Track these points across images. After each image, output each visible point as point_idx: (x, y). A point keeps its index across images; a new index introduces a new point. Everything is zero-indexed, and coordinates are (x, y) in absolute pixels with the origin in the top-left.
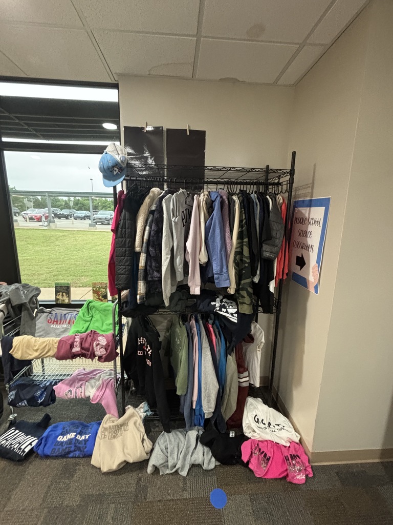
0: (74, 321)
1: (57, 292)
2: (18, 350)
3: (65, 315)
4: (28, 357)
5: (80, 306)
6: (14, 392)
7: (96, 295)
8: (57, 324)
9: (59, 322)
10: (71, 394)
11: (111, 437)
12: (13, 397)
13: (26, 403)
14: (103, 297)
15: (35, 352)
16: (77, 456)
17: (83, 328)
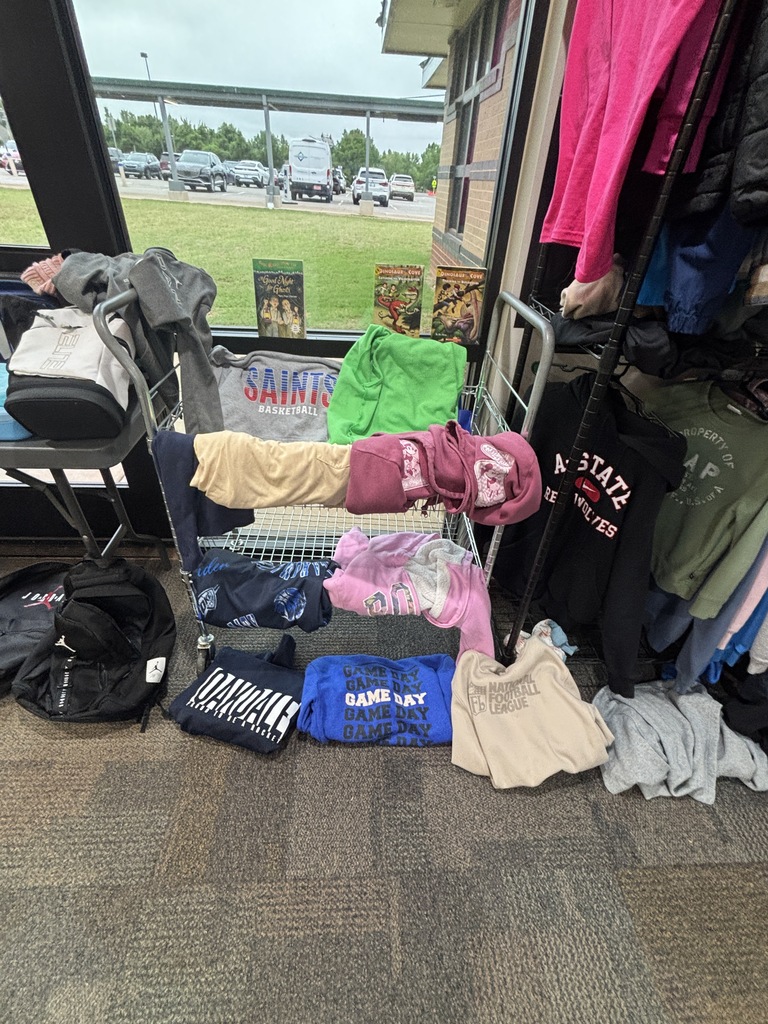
0: (325, 397)
1: (261, 296)
2: (219, 477)
3: (295, 374)
4: (254, 500)
5: (340, 349)
6: (212, 592)
7: (385, 312)
8: (274, 402)
9: (279, 398)
10: (383, 605)
11: (496, 708)
12: (211, 604)
13: (253, 620)
14: (407, 321)
15: (272, 488)
16: (408, 743)
17: (361, 419)
